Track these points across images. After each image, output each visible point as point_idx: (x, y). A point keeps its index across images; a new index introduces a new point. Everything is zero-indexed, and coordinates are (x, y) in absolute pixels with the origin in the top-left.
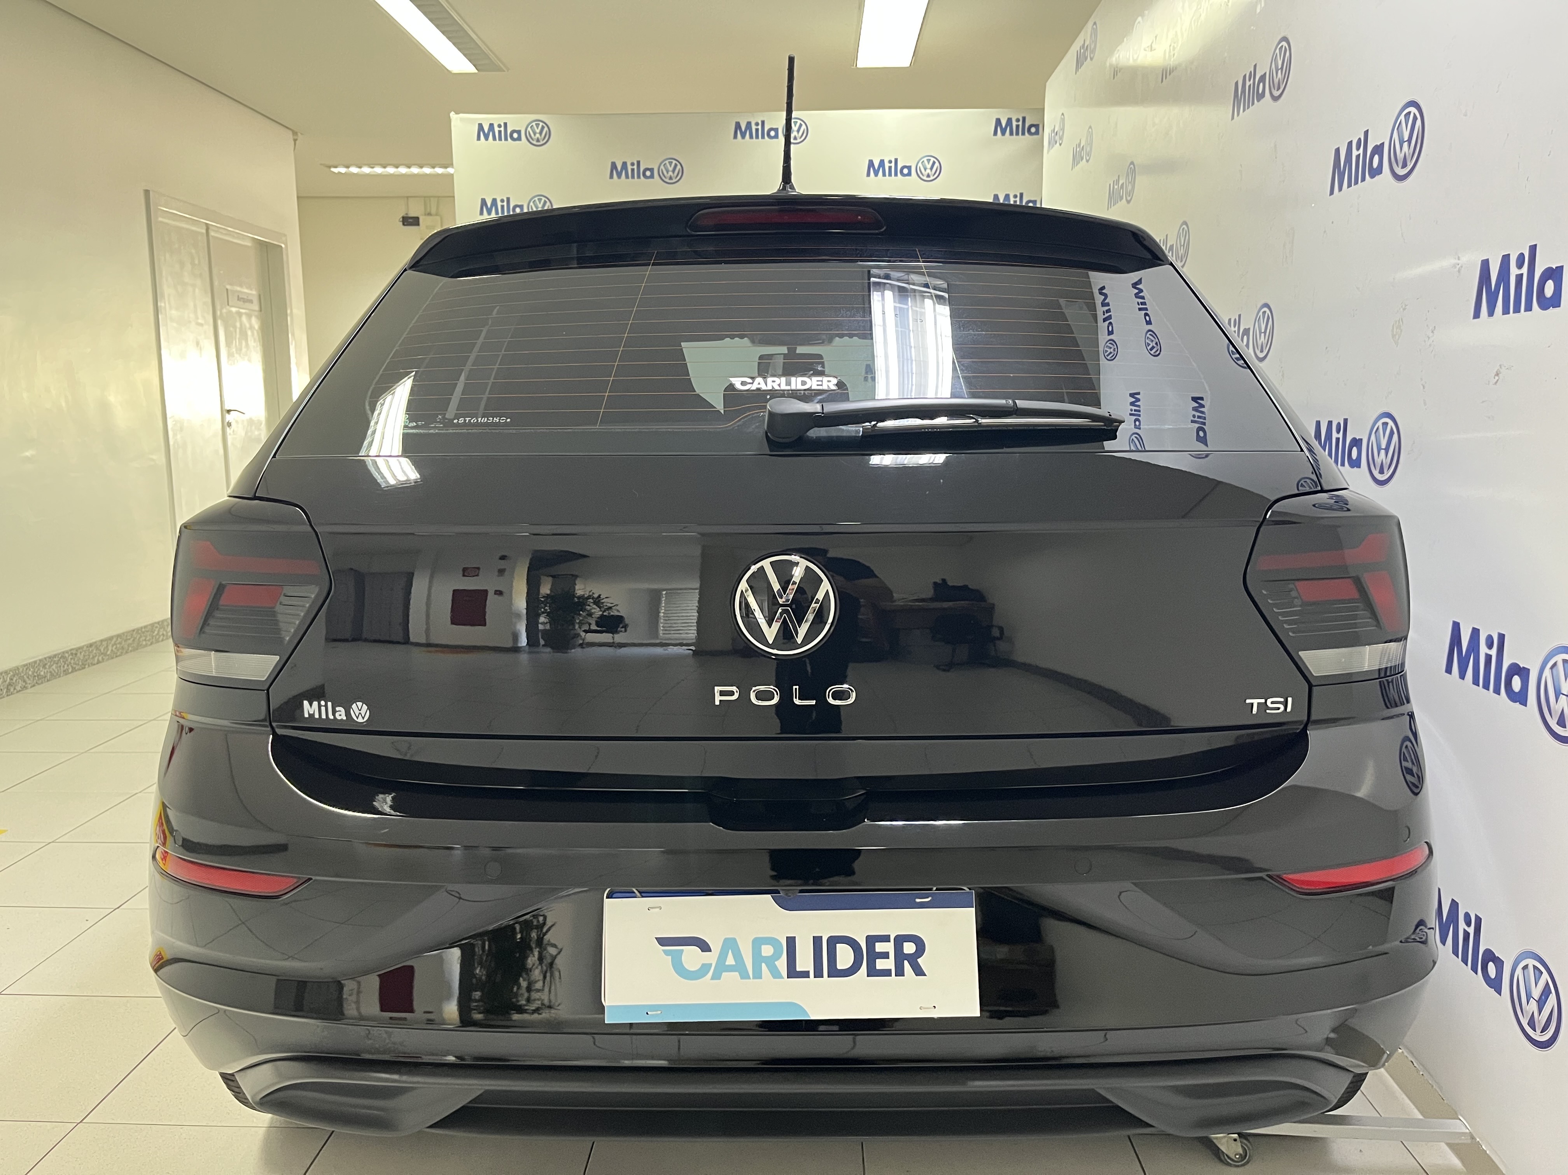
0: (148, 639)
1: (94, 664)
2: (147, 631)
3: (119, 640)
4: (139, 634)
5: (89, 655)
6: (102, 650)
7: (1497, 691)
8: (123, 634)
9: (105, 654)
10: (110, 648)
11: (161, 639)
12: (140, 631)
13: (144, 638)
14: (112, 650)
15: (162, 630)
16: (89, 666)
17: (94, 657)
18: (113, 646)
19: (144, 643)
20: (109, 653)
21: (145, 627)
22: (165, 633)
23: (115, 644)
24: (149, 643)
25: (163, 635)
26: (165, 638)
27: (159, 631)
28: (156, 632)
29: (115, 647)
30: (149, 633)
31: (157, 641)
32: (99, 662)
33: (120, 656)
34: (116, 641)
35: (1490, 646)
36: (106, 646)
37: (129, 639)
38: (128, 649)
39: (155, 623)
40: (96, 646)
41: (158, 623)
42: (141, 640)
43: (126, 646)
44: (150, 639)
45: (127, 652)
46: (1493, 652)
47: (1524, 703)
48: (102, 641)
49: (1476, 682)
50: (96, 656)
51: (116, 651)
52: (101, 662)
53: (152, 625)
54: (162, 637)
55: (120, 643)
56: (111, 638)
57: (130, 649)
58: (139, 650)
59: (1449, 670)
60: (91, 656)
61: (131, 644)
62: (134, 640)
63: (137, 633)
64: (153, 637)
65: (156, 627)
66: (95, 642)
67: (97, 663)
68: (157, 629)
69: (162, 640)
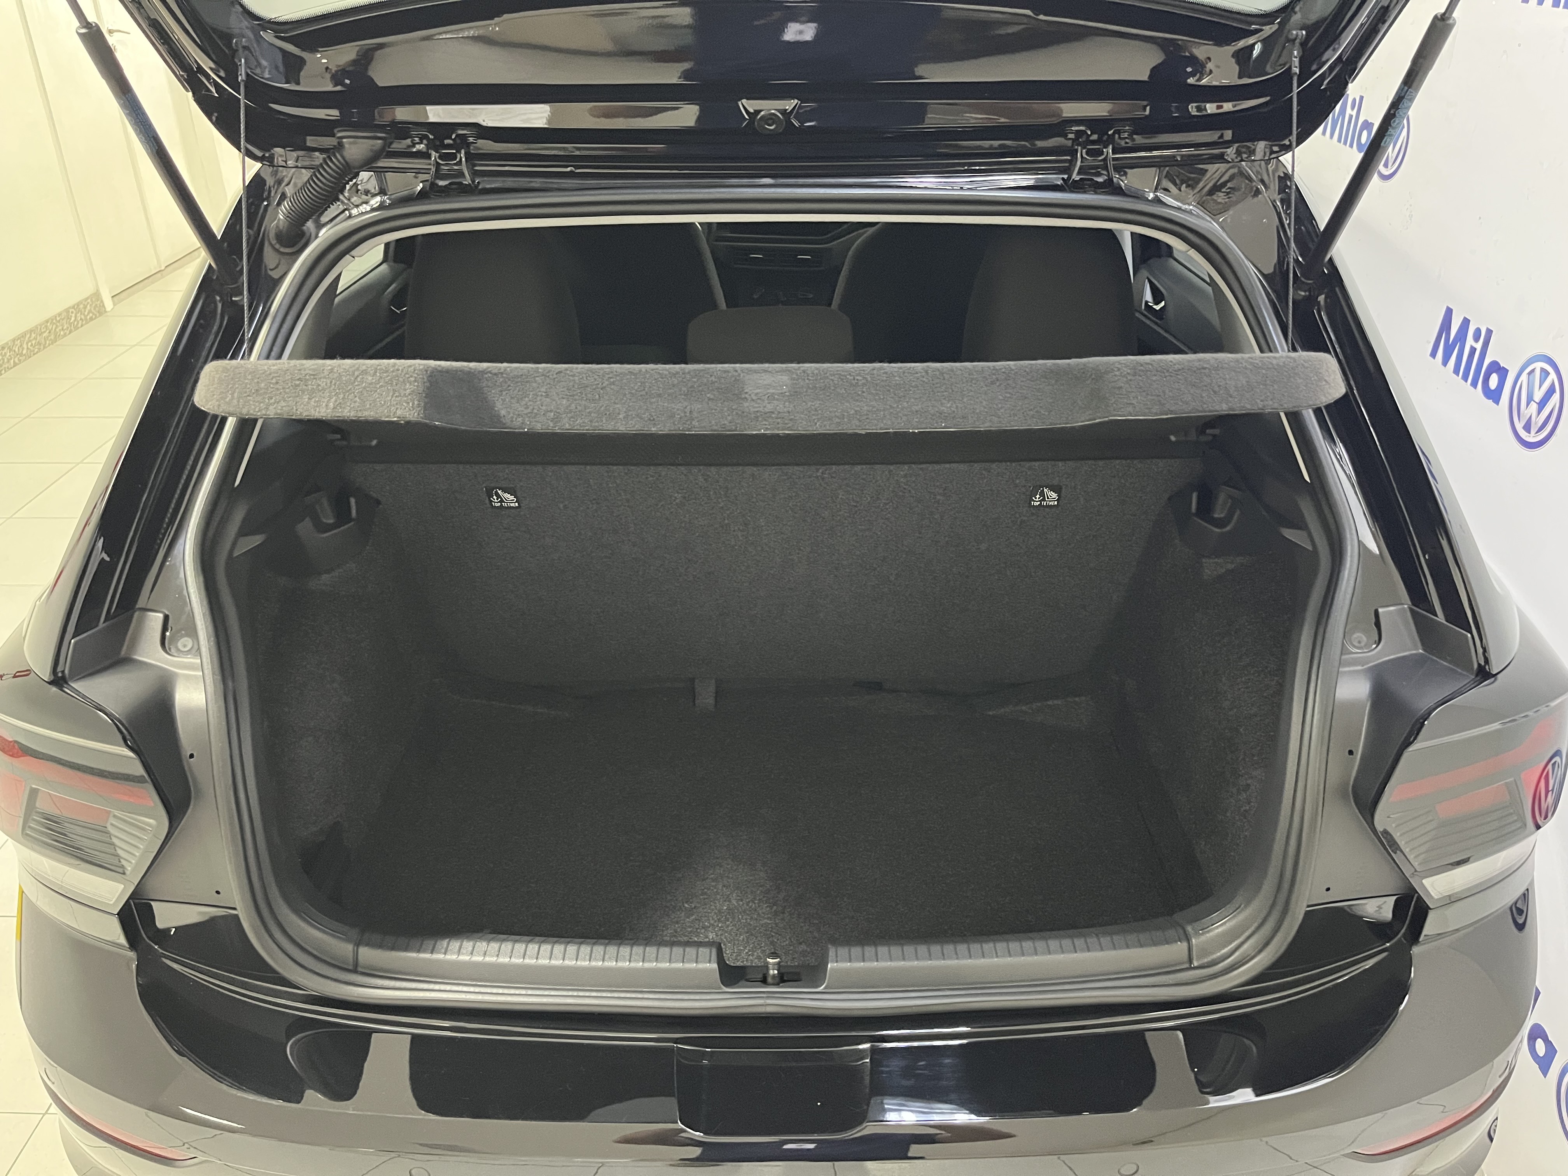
0: (65, 328)
1: (11, 368)
2: (63, 319)
3: (33, 335)
4: (54, 323)
5: (4, 360)
6: (17, 350)
7: (1474, 384)
8: (36, 327)
9: (21, 355)
10: (25, 346)
11: (80, 325)
12: (54, 321)
13: (61, 328)
14: (28, 348)
15: (79, 315)
16: (5, 371)
17: (8, 361)
18: (27, 343)
19: (62, 333)
20: (24, 352)
21: (60, 314)
22: (83, 317)
23: (30, 341)
24: (68, 332)
25: (81, 319)
26: (84, 322)
27: (76, 316)
28: (73, 319)
29: (30, 344)
30: (65, 321)
31: (76, 328)
32: (15, 365)
33: (37, 352)
34: (30, 337)
35: (1477, 338)
36: (19, 344)
37: (45, 332)
38: (46, 343)
39: (70, 308)
40: (9, 348)
41: (73, 307)
42: (57, 330)
43: (43, 341)
44: (68, 328)
45: (44, 348)
46: (1479, 346)
47: (1497, 401)
48: (14, 340)
49: (1456, 371)
50: (11, 359)
51: (31, 348)
52: (18, 364)
53: (67, 310)
54: (80, 322)
55: (35, 339)
56: (23, 335)
57: (48, 342)
58: (58, 343)
59: (1433, 354)
60: (6, 360)
61: (48, 337)
62: (50, 332)
63: (52, 323)
64: (70, 324)
65: (72, 312)
66: (7, 343)
67: (14, 366)
68: (73, 315)
69: (82, 326)
